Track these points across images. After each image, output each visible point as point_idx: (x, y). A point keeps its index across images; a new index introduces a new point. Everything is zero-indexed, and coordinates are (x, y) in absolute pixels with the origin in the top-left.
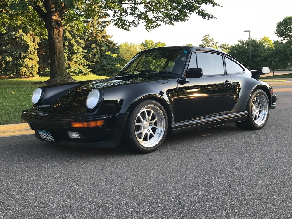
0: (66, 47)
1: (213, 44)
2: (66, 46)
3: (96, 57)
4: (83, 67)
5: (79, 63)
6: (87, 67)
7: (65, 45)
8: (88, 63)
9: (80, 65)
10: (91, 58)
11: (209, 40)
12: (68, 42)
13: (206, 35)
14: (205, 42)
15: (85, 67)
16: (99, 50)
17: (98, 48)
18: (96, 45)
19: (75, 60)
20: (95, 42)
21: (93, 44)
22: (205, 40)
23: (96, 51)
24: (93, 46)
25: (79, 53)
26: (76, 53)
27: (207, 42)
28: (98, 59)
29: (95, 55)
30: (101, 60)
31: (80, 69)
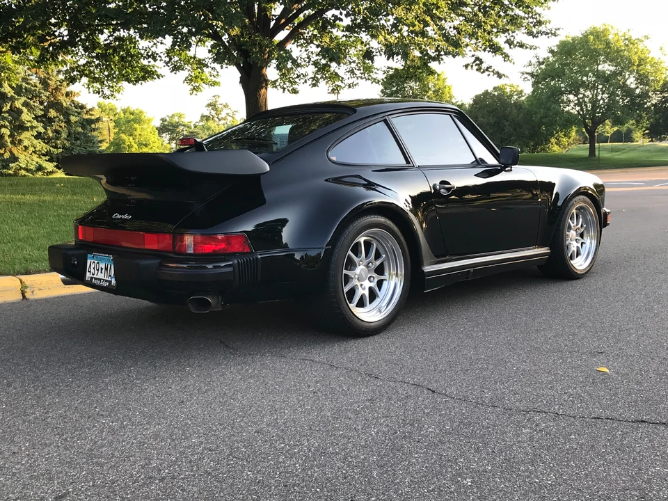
0: (6, 115)
1: (228, 114)
2: (5, 112)
3: (62, 138)
4: (40, 157)
5: (31, 149)
6: (47, 158)
7: (3, 110)
8: (50, 150)
9: (33, 154)
10: (51, 140)
11: (220, 106)
12: (9, 105)
13: (214, 96)
14: (212, 109)
15: (44, 158)
16: (65, 122)
17: (62, 117)
18: (57, 111)
19: (26, 143)
20: (56, 105)
21: (51, 110)
22: (213, 106)
23: (60, 125)
24: (52, 113)
25: (32, 127)
26: (27, 129)
27: (216, 110)
28: (65, 142)
29: (57, 132)
30: (72, 144)
31: (37, 163)
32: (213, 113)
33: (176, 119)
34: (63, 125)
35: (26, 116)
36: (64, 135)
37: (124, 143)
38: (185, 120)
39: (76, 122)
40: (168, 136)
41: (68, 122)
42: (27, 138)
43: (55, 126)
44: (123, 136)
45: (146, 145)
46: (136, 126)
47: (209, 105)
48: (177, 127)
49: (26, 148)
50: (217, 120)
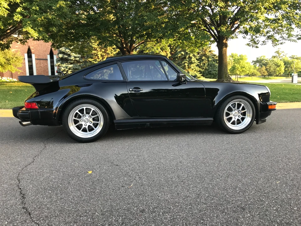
0: (187, 59)
1: (284, 55)
4: (197, 72)
5: (194, 70)
6: (199, 72)
8: (201, 70)
10: (202, 66)
11: (280, 52)
13: (279, 49)
15: (198, 72)
17: (206, 59)
18: (205, 57)
19: (192, 68)
20: (205, 55)
21: (203, 57)
22: (277, 52)
23: (206, 62)
24: (204, 58)
25: (195, 63)
26: (193, 63)
27: (279, 54)
28: (207, 67)
29: (204, 64)
30: (209, 68)
31: (195, 74)
32: (277, 55)
33: (262, 58)
34: (207, 61)
35: (193, 59)
36: (206, 65)
37: (236, 67)
38: (266, 58)
39: (211, 60)
40: (259, 64)
41: (208, 61)
42: (193, 66)
43: (204, 62)
44: (236, 65)
45: (244, 68)
46: (241, 61)
47: (276, 52)
48: (263, 61)
49: (193, 69)
50: (279, 57)
